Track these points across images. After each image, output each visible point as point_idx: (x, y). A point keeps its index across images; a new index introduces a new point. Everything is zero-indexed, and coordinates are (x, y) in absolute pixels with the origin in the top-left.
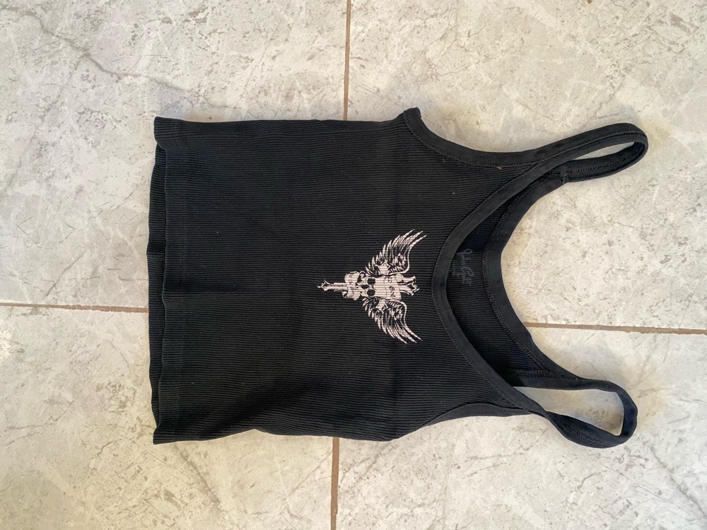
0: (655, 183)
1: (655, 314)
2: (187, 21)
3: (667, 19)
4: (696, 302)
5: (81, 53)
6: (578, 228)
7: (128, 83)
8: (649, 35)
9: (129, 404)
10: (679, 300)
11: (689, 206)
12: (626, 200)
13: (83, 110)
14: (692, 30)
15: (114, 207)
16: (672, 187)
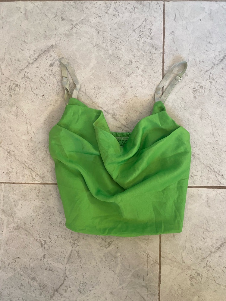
0: (110, 72)
1: (157, 71)
2: (44, 248)
3: (51, 68)
4: (153, 57)
5: (56, 293)
6: (126, 99)
7: (68, 273)
8: (56, 75)
9: (198, 272)
10: (152, 63)
11: (118, 60)
12: (116, 82)
13: (79, 292)
14: (55, 60)
15: (118, 278)
16: (111, 66)
